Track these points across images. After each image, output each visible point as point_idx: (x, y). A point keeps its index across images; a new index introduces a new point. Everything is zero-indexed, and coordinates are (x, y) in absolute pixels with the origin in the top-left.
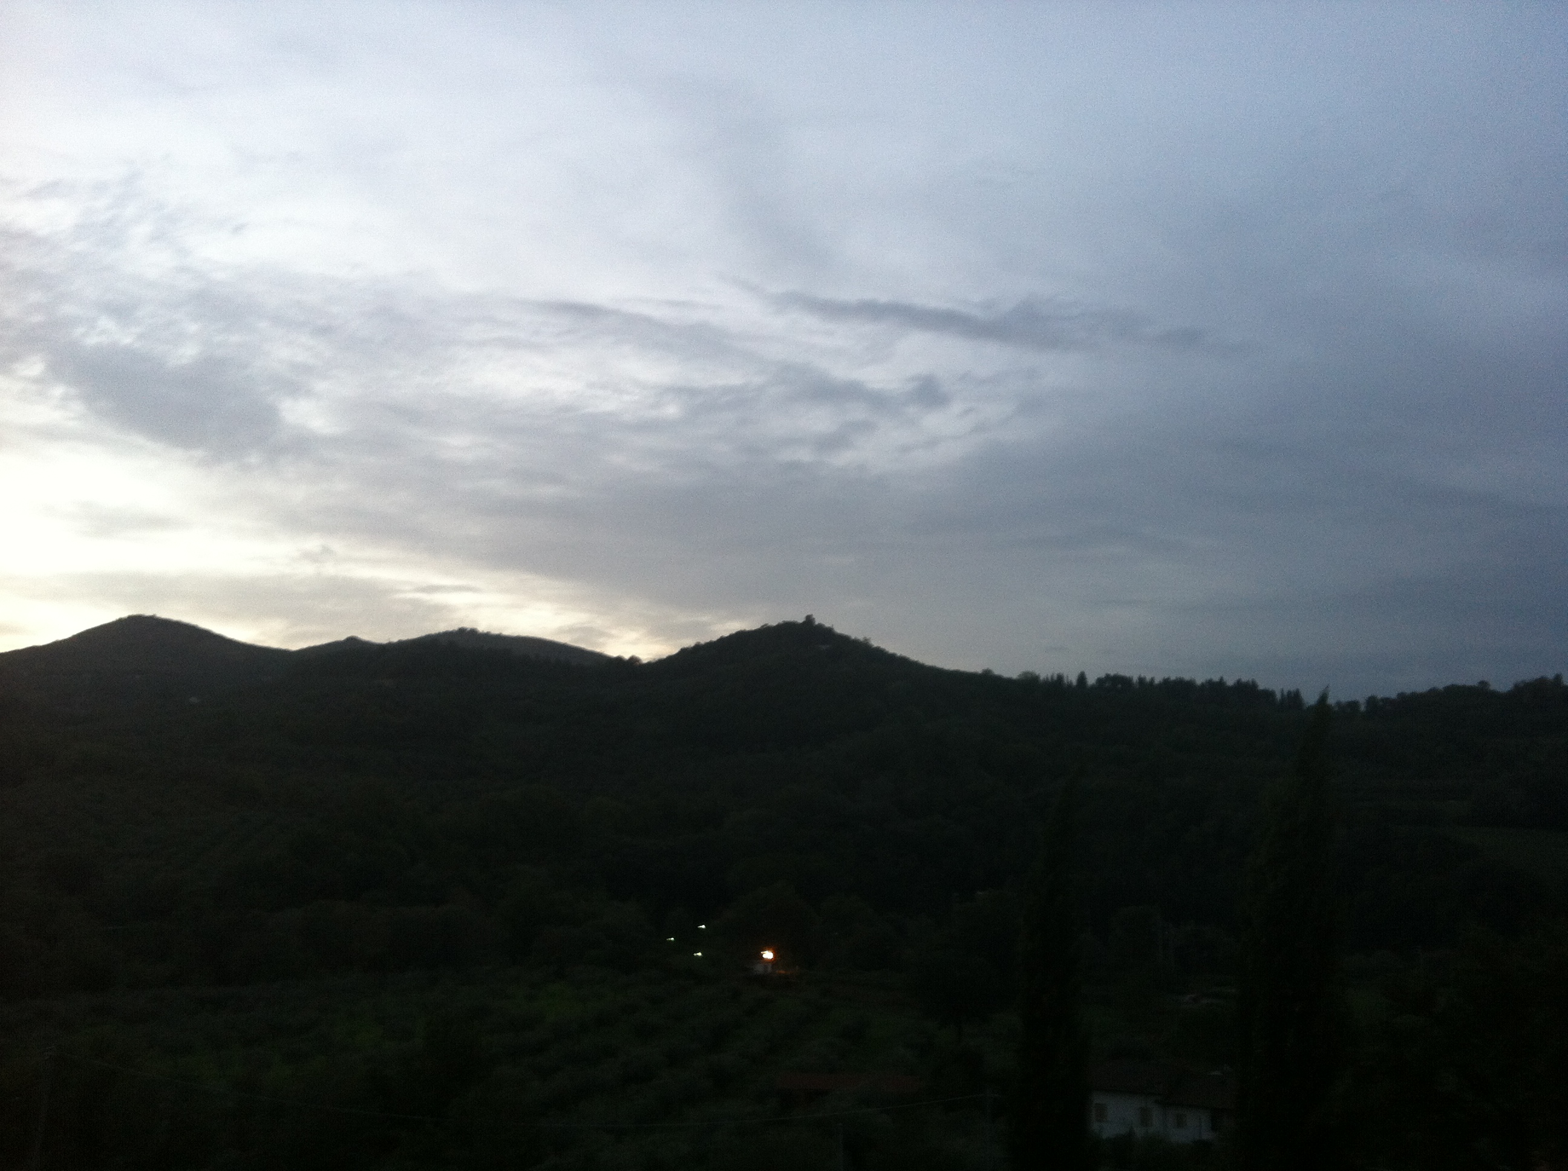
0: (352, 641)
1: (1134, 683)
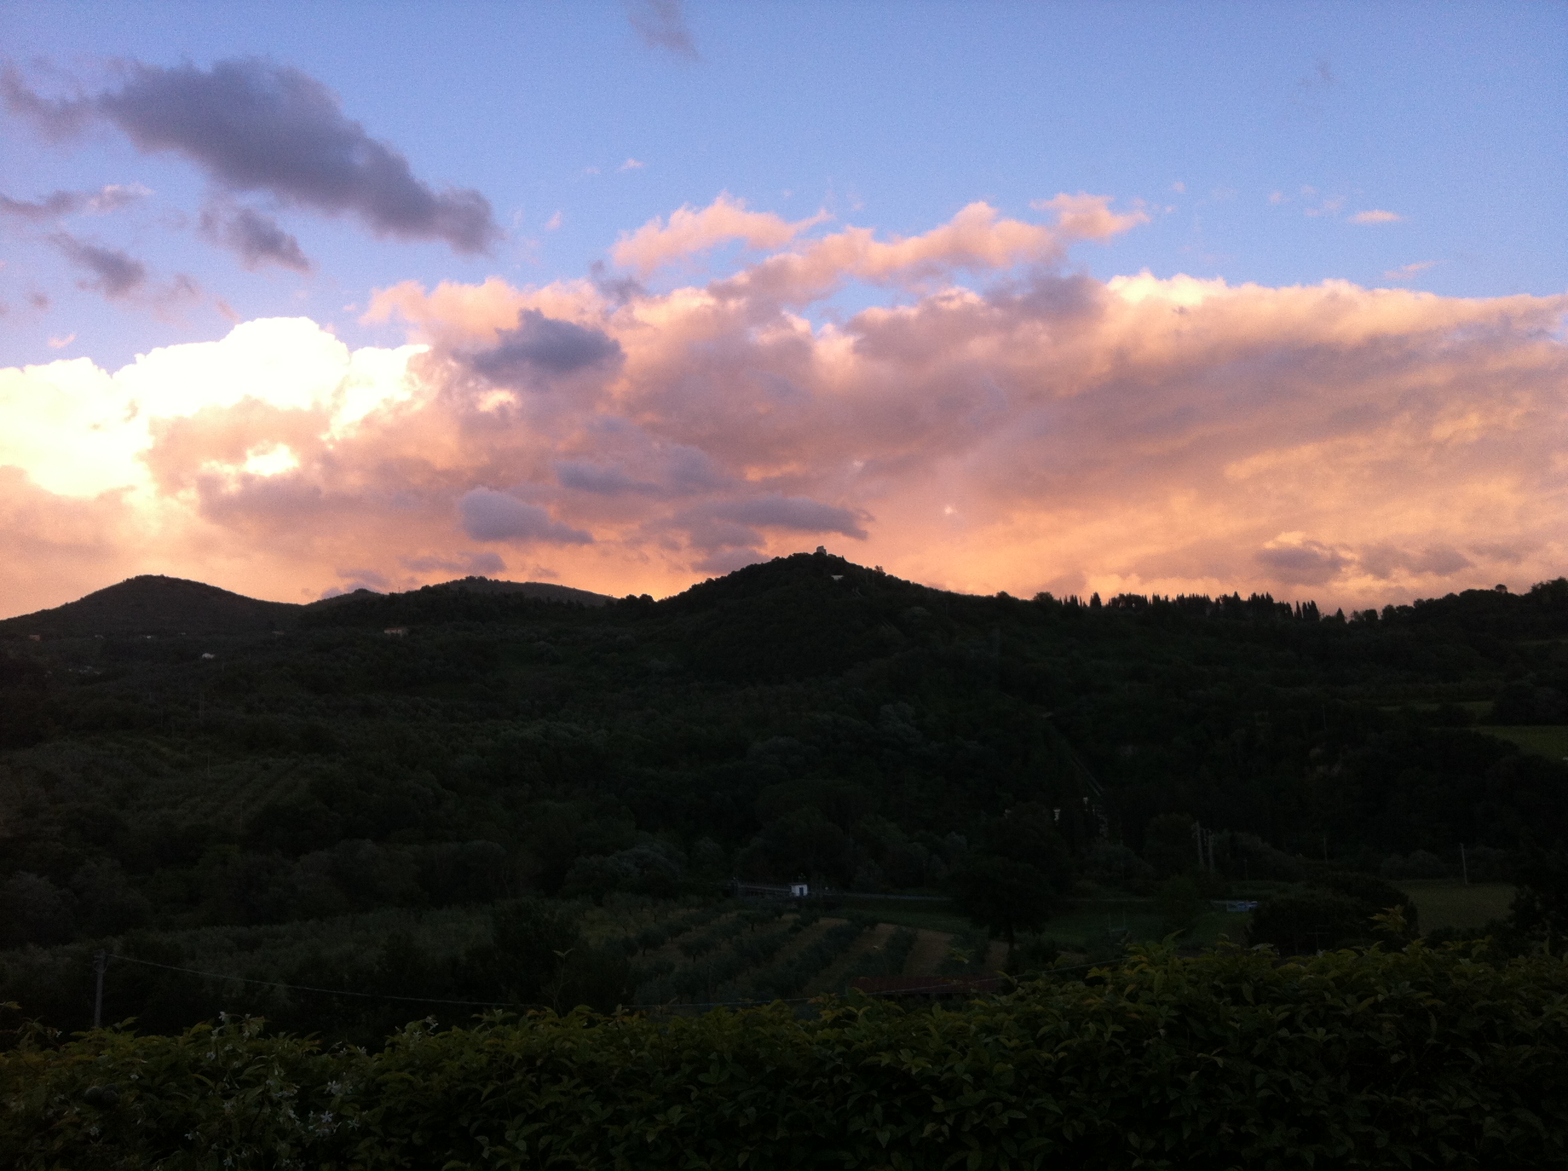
0: (361, 593)
1: (1148, 601)
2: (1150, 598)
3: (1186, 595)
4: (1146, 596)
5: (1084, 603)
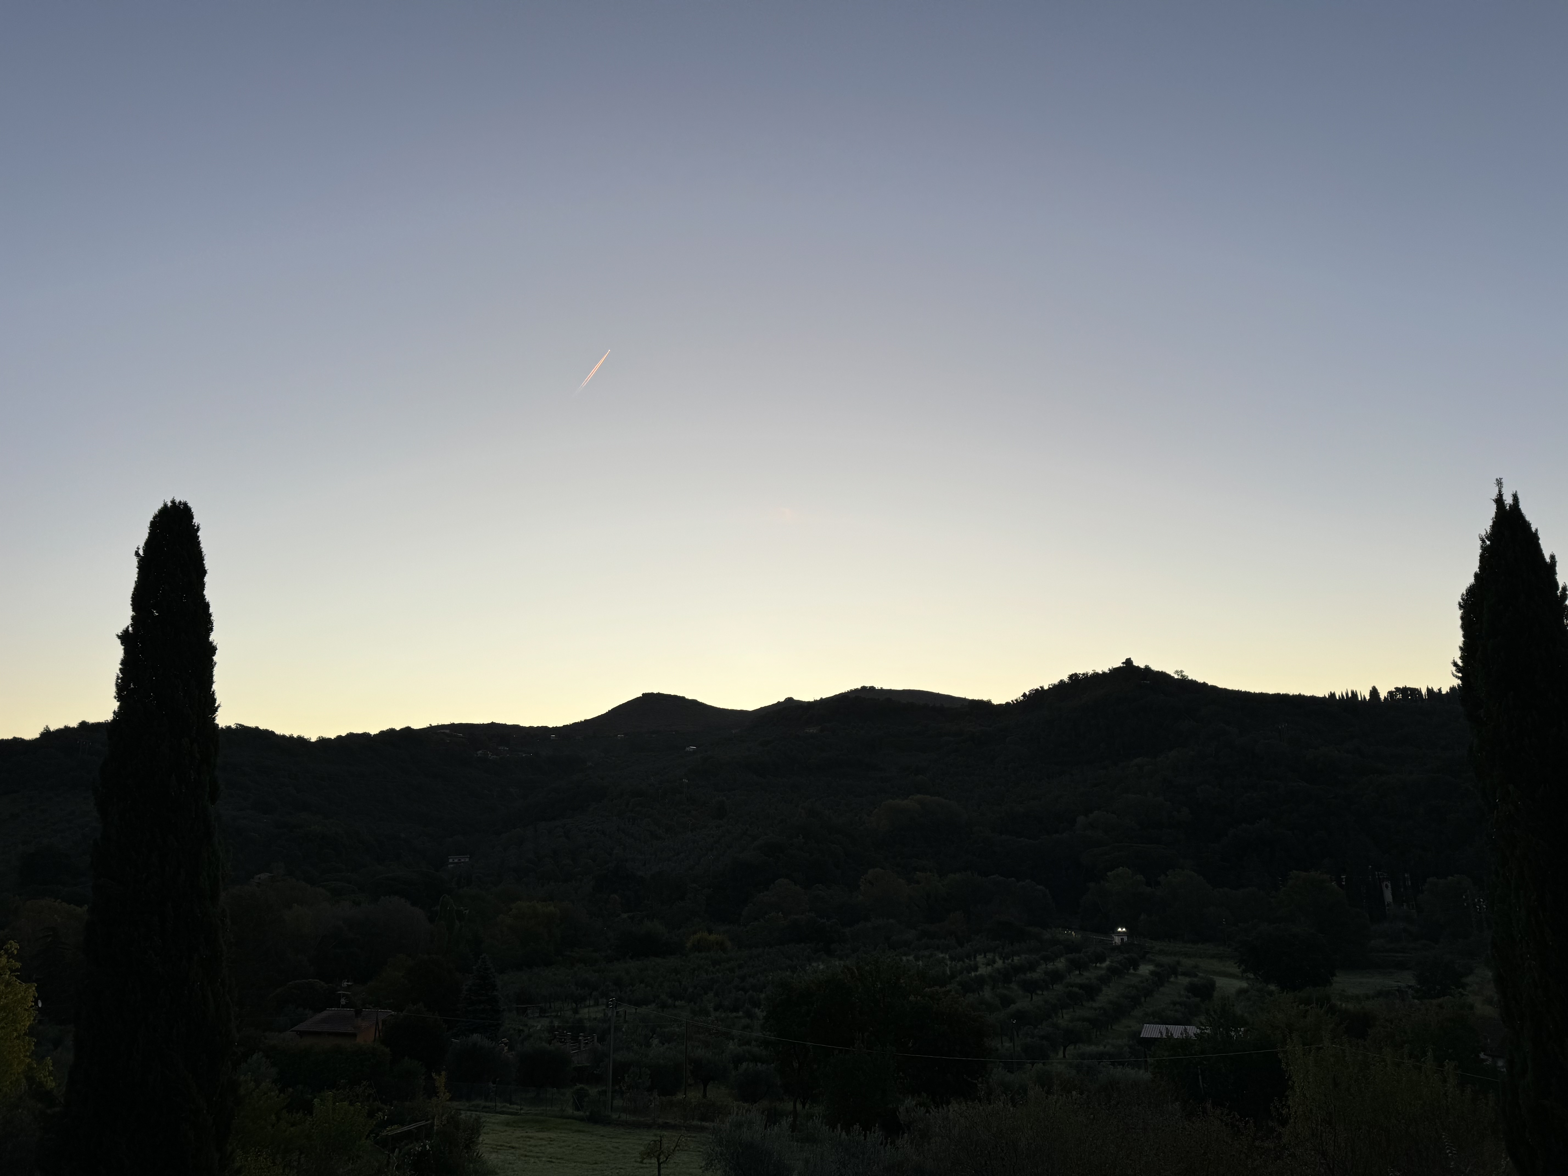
0: (789, 700)
1: (1423, 693)
2: (1424, 691)
4: (1420, 689)
5: (1364, 695)
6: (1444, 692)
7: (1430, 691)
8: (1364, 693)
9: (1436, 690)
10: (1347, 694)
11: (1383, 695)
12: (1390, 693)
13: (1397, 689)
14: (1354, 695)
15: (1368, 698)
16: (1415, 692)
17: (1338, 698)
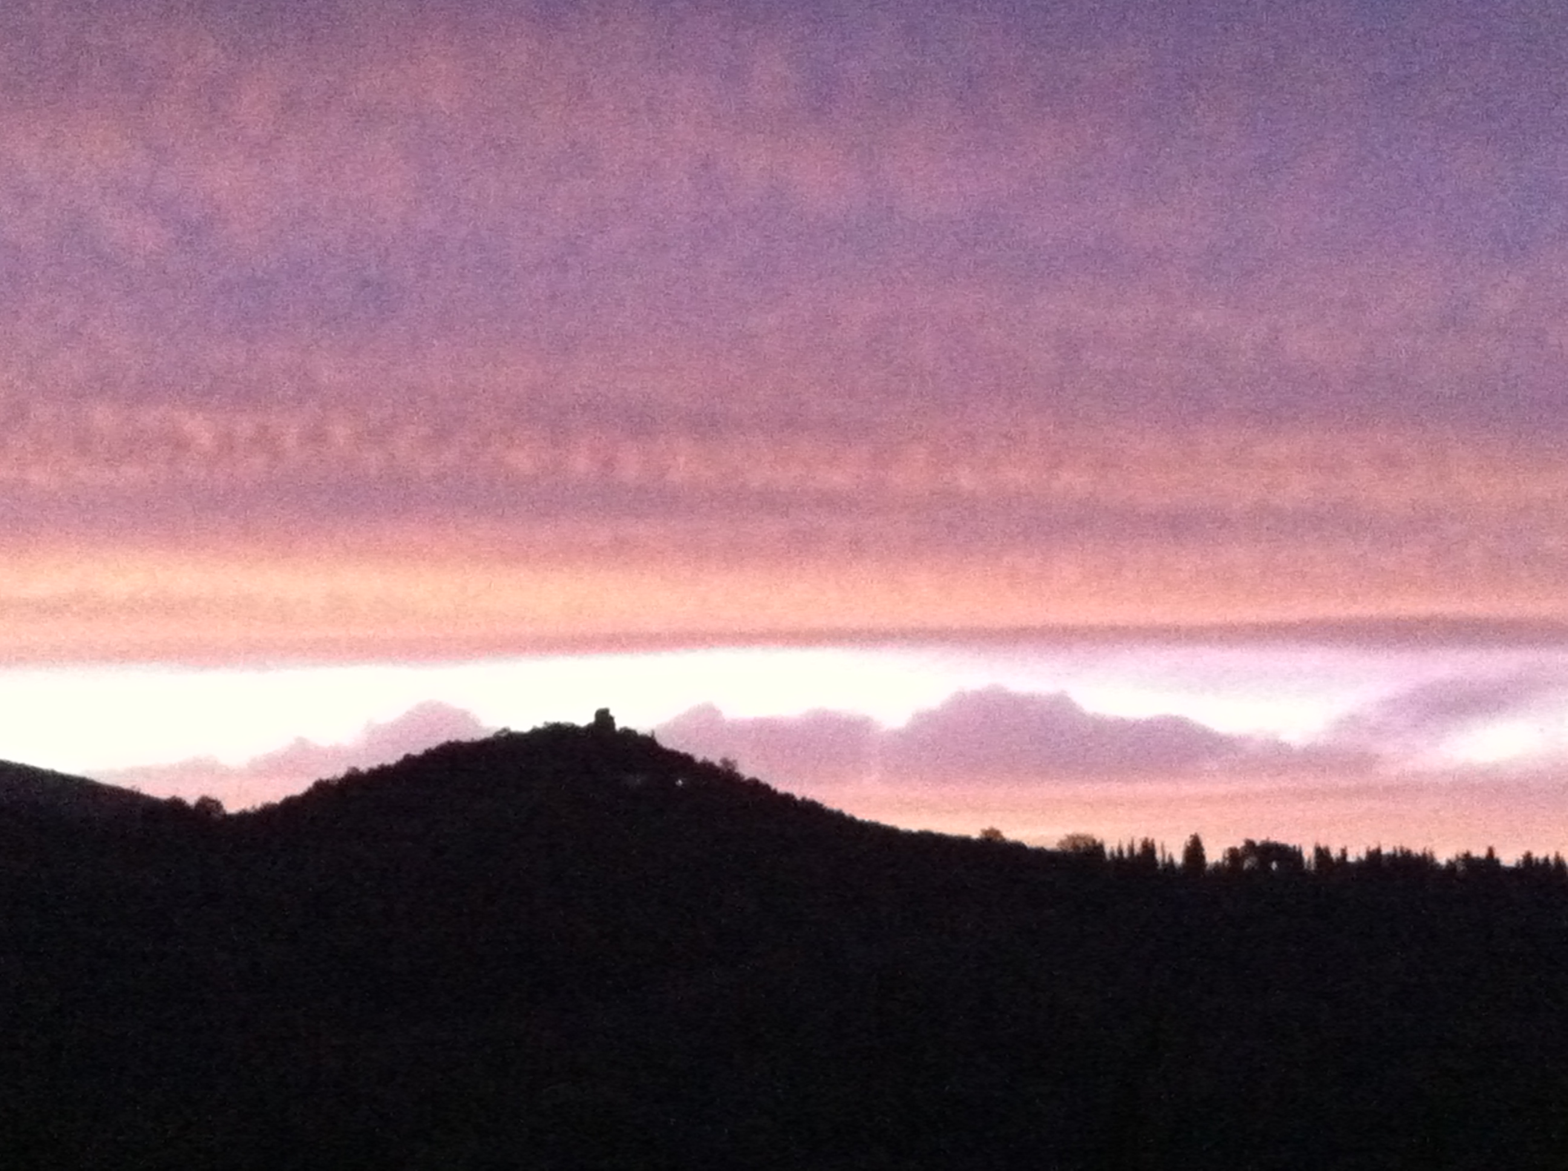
1: (1305, 860)
3: (1386, 850)
4: (1300, 848)
5: (1171, 860)
6: (1351, 858)
7: (1322, 854)
8: (1172, 849)
9: (1335, 853)
10: (1131, 849)
11: (1214, 854)
12: (1234, 855)
13: (1250, 844)
14: (1149, 849)
15: (1179, 859)
16: (1287, 855)
17: (1108, 857)
